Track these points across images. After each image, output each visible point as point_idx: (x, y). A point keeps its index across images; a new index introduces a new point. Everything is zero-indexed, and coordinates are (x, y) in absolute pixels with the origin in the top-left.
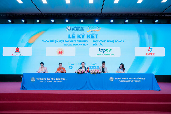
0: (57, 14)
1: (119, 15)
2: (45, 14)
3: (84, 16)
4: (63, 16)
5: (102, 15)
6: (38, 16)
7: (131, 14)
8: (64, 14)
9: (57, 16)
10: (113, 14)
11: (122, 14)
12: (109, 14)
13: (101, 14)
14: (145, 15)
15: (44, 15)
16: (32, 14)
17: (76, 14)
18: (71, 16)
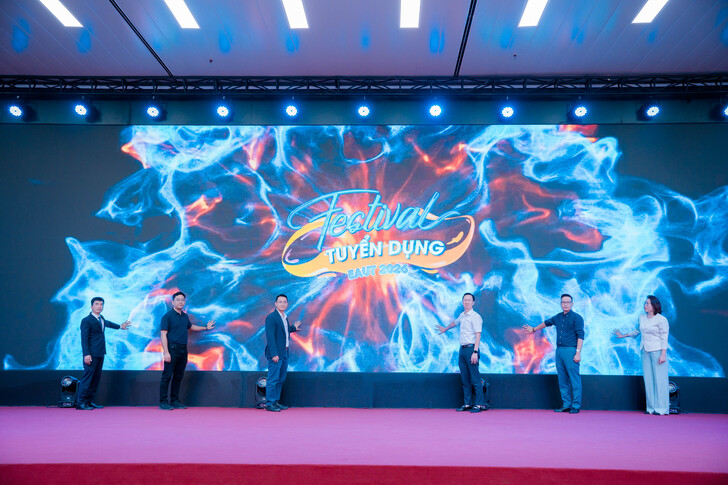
0: (247, 80)
1: (545, 83)
2: (185, 78)
3: (372, 87)
4: (275, 88)
5: (462, 84)
6: (151, 88)
7: (601, 79)
8: (277, 78)
9: (244, 88)
10: (513, 79)
11: (557, 79)
12: (495, 80)
13: (456, 78)
14: (672, 82)
15: (180, 84)
16: (124, 80)
17: (337, 80)
18: (311, 87)
